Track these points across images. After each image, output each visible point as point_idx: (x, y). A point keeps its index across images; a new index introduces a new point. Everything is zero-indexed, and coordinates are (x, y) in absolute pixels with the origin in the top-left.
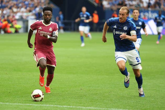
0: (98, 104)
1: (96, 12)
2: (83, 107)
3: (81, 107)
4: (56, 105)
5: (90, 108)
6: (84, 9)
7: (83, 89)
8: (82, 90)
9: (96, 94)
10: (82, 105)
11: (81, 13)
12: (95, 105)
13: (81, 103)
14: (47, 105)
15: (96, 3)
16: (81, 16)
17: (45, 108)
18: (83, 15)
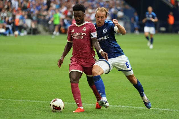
0: (174, 106)
1: (171, 13)
2: (158, 109)
3: (157, 109)
4: (131, 106)
5: (166, 109)
6: (150, 9)
7: (158, 90)
8: (158, 92)
9: (172, 95)
10: (158, 106)
11: (147, 13)
12: (171, 107)
13: (156, 105)
14: (123, 107)
15: (172, 4)
16: (147, 16)
17: (120, 109)
18: (149, 15)
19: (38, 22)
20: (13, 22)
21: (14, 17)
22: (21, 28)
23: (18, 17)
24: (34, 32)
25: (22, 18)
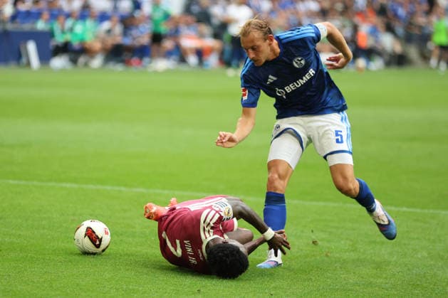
19: (408, 39)
20: (353, 41)
21: (355, 29)
22: (369, 53)
23: (364, 29)
24: (399, 61)
25: (374, 32)
